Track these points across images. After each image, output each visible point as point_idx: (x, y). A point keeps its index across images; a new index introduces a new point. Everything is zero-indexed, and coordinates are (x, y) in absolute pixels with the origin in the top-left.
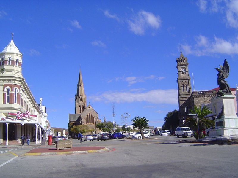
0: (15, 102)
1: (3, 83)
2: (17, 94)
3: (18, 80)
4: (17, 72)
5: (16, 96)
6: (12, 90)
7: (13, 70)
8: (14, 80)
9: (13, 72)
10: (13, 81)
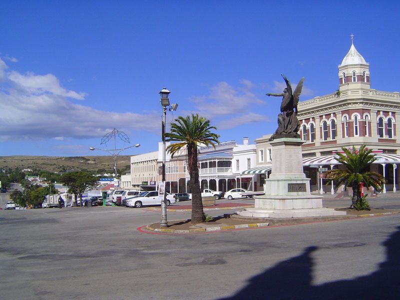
0: (357, 134)
1: (340, 111)
2: (358, 123)
3: (357, 103)
4: (355, 91)
5: (358, 125)
6: (350, 118)
7: (348, 90)
8: (350, 103)
9: (349, 93)
10: (350, 106)
